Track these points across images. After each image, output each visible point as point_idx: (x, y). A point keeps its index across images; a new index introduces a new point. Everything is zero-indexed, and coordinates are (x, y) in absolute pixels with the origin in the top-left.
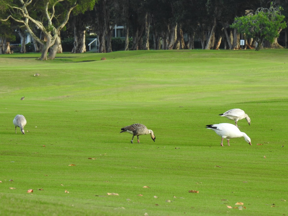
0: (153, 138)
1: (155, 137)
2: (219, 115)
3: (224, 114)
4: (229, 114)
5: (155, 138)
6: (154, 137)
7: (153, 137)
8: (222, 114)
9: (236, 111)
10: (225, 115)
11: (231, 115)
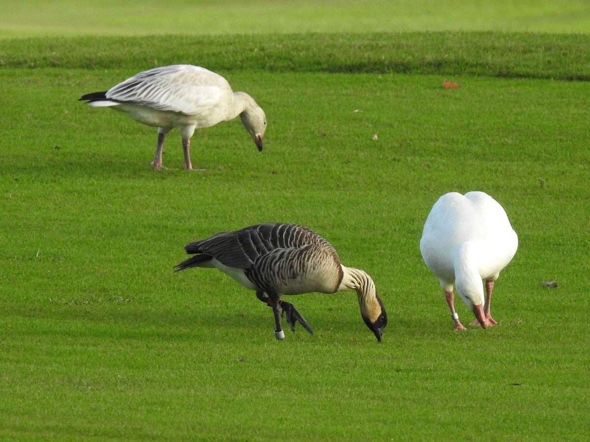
0: (374, 320)
1: (384, 313)
2: (85, 98)
3: (108, 96)
4: (140, 95)
5: (383, 320)
6: (379, 312)
7: (370, 315)
8: (101, 96)
9: (181, 80)
10: (114, 97)
11: (150, 100)
